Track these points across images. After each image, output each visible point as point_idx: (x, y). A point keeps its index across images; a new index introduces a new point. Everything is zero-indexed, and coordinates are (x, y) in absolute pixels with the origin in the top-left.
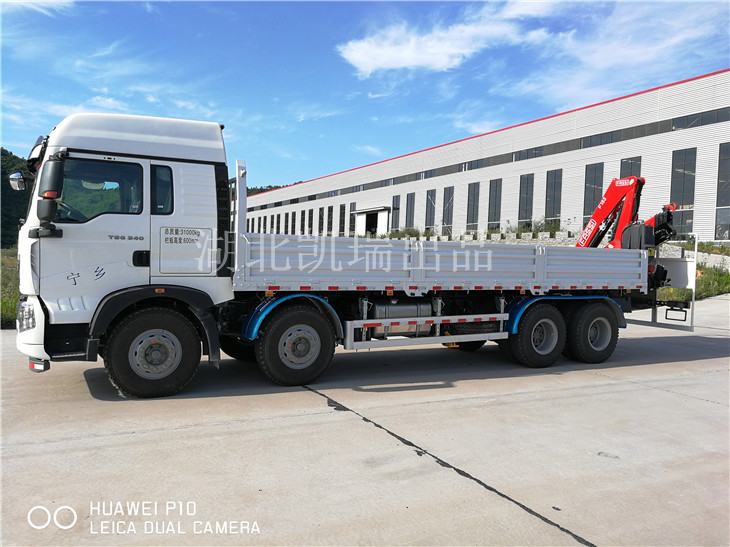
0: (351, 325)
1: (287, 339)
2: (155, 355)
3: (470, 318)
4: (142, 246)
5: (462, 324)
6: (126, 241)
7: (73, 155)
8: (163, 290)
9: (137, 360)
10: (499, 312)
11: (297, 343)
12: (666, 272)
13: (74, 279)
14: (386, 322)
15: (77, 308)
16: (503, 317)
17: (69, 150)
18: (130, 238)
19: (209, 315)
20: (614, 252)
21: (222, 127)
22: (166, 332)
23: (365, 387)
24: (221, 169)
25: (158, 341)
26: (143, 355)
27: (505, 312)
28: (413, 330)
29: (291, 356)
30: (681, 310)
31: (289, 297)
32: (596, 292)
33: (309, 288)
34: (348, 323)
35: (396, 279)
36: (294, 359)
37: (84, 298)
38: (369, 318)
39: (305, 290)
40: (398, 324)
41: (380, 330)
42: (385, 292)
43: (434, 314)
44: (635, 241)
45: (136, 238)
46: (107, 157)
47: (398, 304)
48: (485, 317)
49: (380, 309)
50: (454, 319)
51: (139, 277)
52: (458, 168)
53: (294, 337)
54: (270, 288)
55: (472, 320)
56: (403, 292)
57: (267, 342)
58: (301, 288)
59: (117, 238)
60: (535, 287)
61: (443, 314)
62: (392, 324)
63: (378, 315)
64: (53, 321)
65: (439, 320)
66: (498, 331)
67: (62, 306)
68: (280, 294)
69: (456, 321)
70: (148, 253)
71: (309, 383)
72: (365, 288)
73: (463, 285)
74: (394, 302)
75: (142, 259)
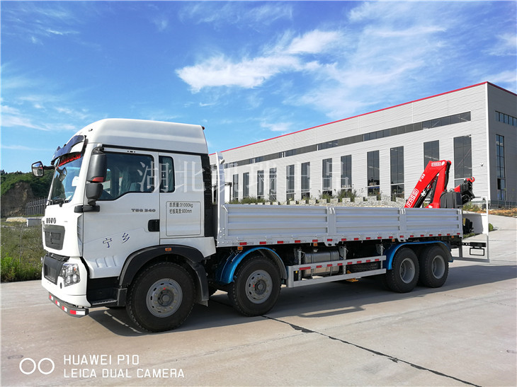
0: (292, 269)
1: (251, 281)
2: (165, 299)
3: (364, 260)
4: (154, 217)
5: (360, 264)
6: (144, 213)
7: (107, 149)
8: (170, 249)
9: (152, 304)
10: (380, 255)
11: (257, 284)
12: (472, 223)
13: (108, 242)
14: (313, 266)
15: (109, 266)
16: (382, 258)
17: (104, 146)
18: (146, 211)
19: (200, 266)
20: (433, 211)
21: (203, 128)
22: (171, 281)
23: (306, 314)
24: (205, 159)
25: (166, 287)
26: (157, 299)
27: (383, 255)
28: (329, 271)
29: (254, 294)
30: (481, 248)
31: (253, 250)
32: (434, 238)
33: (265, 242)
34: (290, 267)
35: (319, 234)
36: (256, 296)
37: (115, 257)
38: (302, 263)
39: (263, 245)
40: (321, 266)
41: (308, 272)
42: (312, 244)
43: (341, 258)
44: (450, 202)
45: (150, 210)
46: (130, 150)
47: (318, 252)
48: (372, 259)
49: (308, 257)
50: (354, 261)
51: (152, 239)
52: (279, 155)
53: (255, 280)
54: (241, 244)
55: (365, 262)
56: (323, 243)
57: (238, 285)
58: (260, 243)
59: (137, 210)
60: (401, 237)
61: (347, 259)
62: (317, 267)
63: (306, 260)
64: (93, 276)
65: (345, 262)
66: (379, 268)
67: (99, 264)
68: (246, 248)
69: (356, 263)
70: (159, 221)
71: (265, 313)
72: (300, 241)
73: (359, 237)
74: (315, 251)
75: (154, 226)
